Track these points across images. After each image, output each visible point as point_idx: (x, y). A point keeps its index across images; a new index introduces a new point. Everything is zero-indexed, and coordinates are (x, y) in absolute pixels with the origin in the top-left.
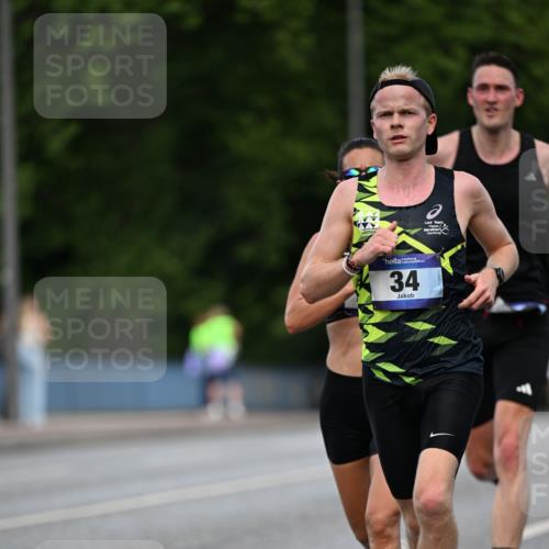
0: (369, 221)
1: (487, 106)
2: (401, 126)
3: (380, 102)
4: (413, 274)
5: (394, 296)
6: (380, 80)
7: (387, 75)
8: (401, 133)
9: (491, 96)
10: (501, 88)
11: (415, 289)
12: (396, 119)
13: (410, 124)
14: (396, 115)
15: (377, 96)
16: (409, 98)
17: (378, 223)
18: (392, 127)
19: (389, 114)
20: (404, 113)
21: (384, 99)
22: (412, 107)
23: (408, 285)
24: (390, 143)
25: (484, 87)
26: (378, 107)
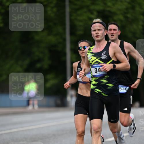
1: (111, 34)
2: (98, 33)
7: (95, 21)
8: (98, 35)
9: (112, 32)
10: (114, 30)
11: (100, 72)
12: (97, 32)
13: (100, 33)
15: (92, 26)
16: (100, 26)
18: (96, 33)
19: (95, 30)
20: (99, 30)
21: (94, 27)
22: (101, 28)
23: (98, 71)
24: (96, 37)
25: (111, 30)
26: (92, 29)
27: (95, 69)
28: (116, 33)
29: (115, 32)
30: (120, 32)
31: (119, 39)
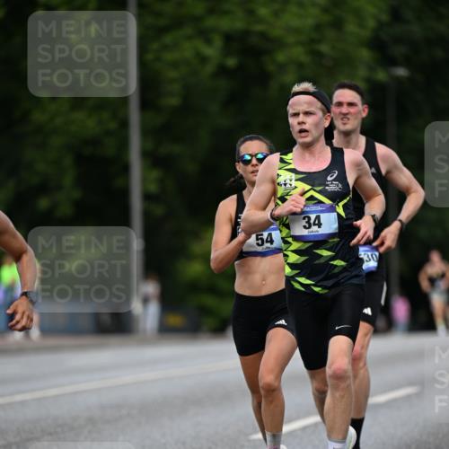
0: (288, 182)
3: (292, 106)
4: (318, 218)
5: (305, 232)
8: (304, 127)
11: (319, 227)
13: (310, 122)
16: (310, 104)
17: (294, 183)
23: (315, 224)
25: (340, 104)
27: (304, 218)
30: (367, 110)
31: (363, 133)
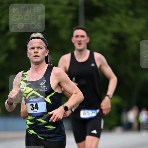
2: (37, 52)
3: (30, 44)
4: (36, 105)
5: (31, 112)
6: (31, 37)
7: (33, 35)
9: (79, 39)
10: (82, 36)
11: (37, 109)
12: (36, 50)
14: (36, 48)
18: (35, 52)
19: (33, 48)
20: (38, 48)
21: (32, 43)
22: (41, 46)
23: (35, 108)
26: (29, 46)
27: (31, 105)
28: (85, 41)
29: (83, 39)
30: (89, 40)
